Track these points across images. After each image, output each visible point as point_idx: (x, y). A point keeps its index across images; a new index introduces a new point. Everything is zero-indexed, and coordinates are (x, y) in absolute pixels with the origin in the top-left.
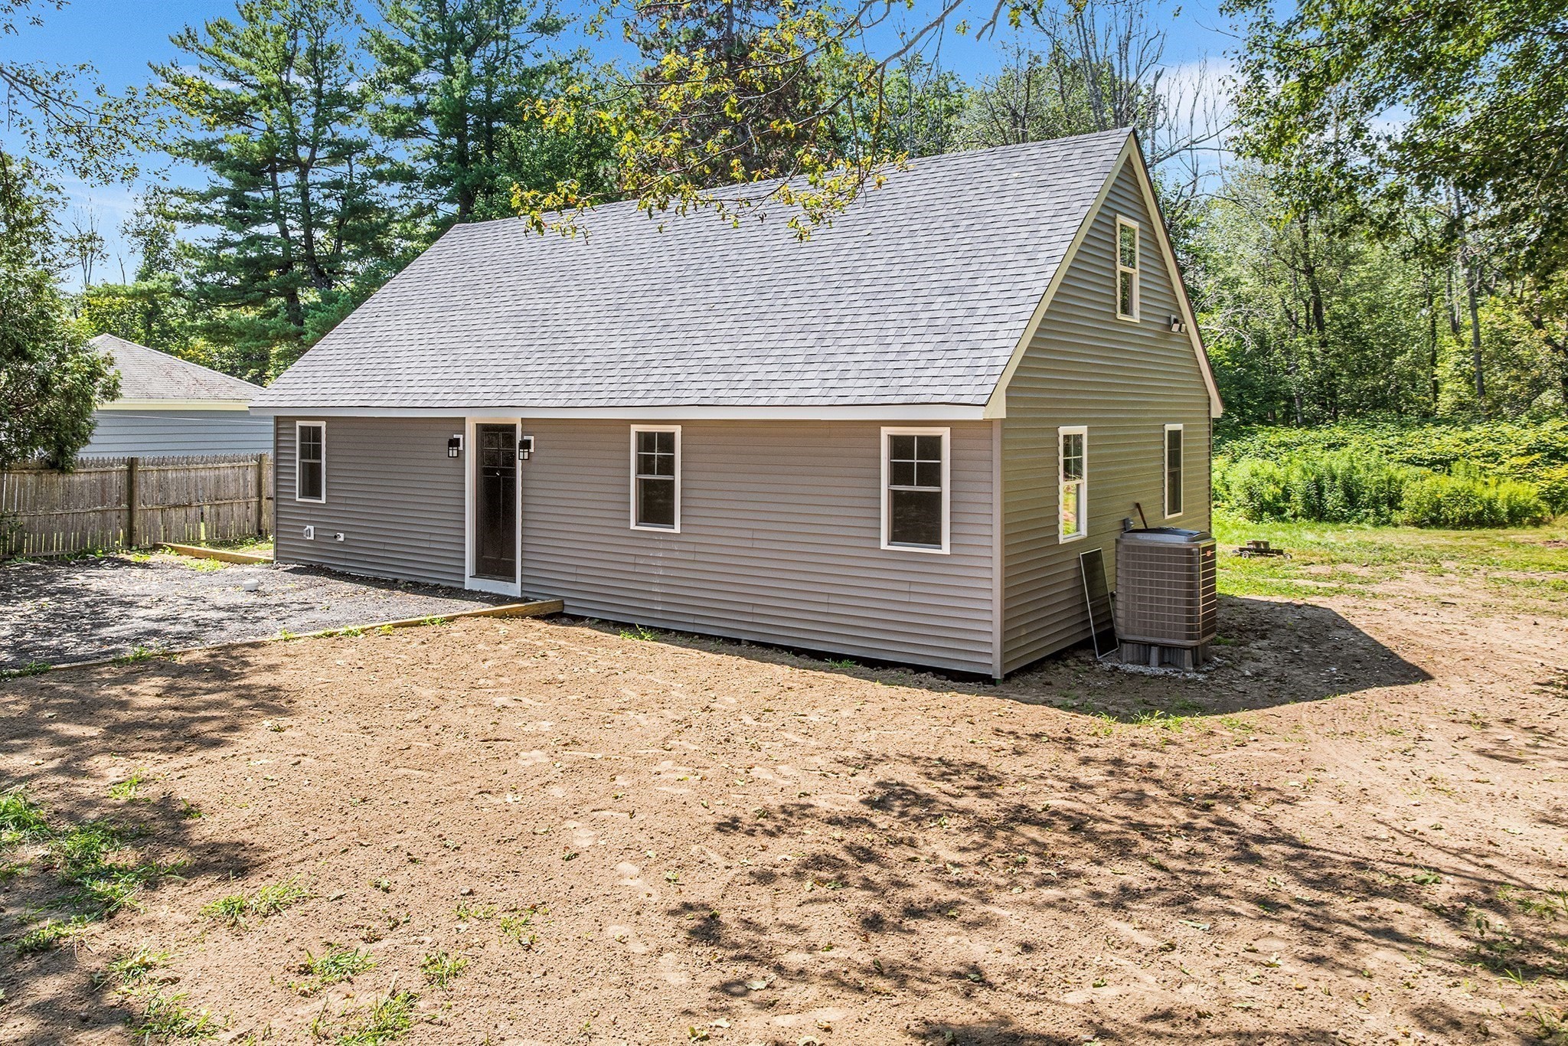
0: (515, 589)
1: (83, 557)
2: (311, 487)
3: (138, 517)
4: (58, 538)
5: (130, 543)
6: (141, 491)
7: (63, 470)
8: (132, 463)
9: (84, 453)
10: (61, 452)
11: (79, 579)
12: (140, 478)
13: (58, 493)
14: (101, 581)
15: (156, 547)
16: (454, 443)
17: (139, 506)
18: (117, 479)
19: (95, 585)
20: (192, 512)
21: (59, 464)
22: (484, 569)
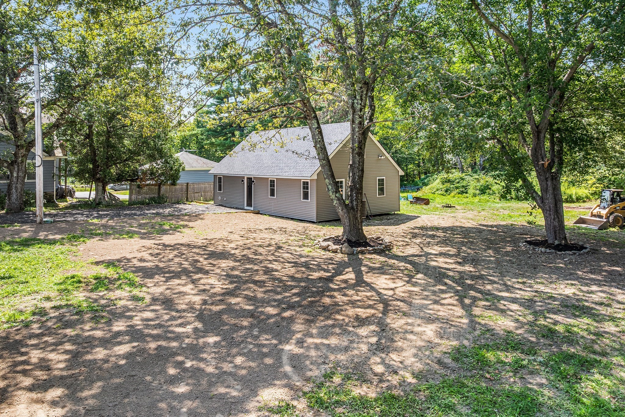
0: (252, 209)
1: (178, 203)
2: (220, 190)
3: (189, 195)
4: (173, 200)
5: (187, 200)
6: (189, 189)
7: (175, 185)
8: (188, 184)
9: (178, 182)
10: (174, 182)
11: (178, 206)
12: (189, 187)
13: (173, 190)
14: (181, 206)
15: (192, 201)
16: (243, 181)
17: (189, 193)
18: (185, 187)
19: (180, 207)
20: (199, 194)
21: (174, 184)
22: (247, 206)
